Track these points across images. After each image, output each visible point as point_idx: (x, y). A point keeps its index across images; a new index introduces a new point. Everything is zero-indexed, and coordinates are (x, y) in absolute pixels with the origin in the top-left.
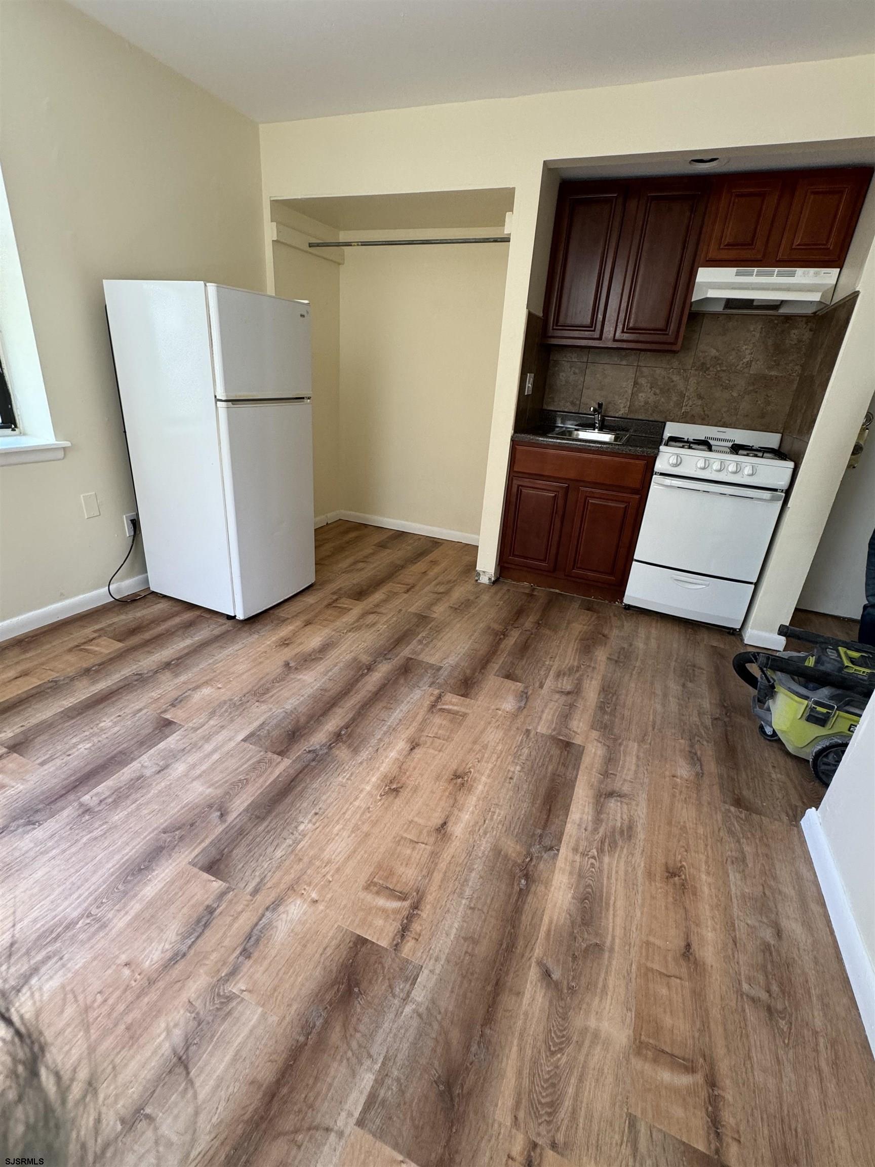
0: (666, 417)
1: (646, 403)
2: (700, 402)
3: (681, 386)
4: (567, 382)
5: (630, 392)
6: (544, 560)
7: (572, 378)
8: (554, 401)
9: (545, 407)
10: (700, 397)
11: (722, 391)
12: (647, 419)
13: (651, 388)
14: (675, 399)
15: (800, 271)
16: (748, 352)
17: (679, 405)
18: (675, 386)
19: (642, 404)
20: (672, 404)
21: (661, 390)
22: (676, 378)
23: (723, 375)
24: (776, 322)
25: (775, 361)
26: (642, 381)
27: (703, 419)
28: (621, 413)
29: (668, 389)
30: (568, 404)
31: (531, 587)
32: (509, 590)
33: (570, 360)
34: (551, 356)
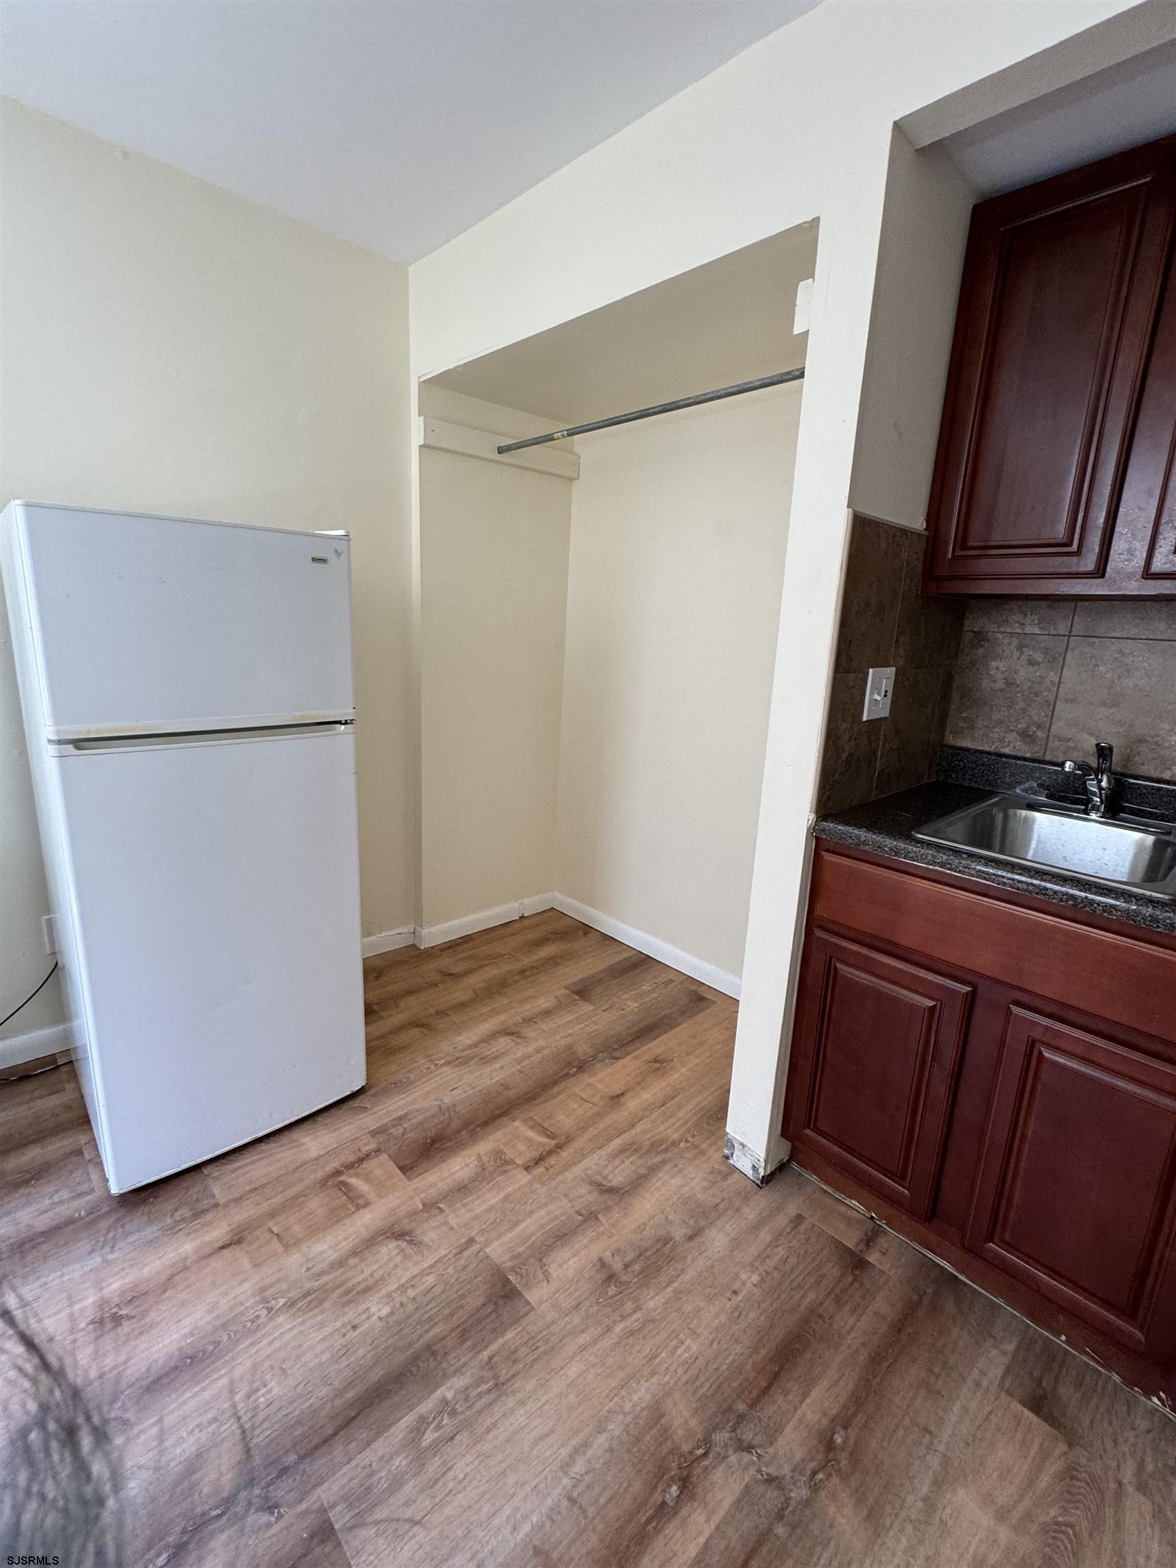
4: (1010, 683)
7: (1024, 674)
8: (972, 727)
9: (951, 740)
30: (1011, 737)
31: (870, 1225)
32: (799, 1219)
33: (1018, 631)
34: (967, 623)
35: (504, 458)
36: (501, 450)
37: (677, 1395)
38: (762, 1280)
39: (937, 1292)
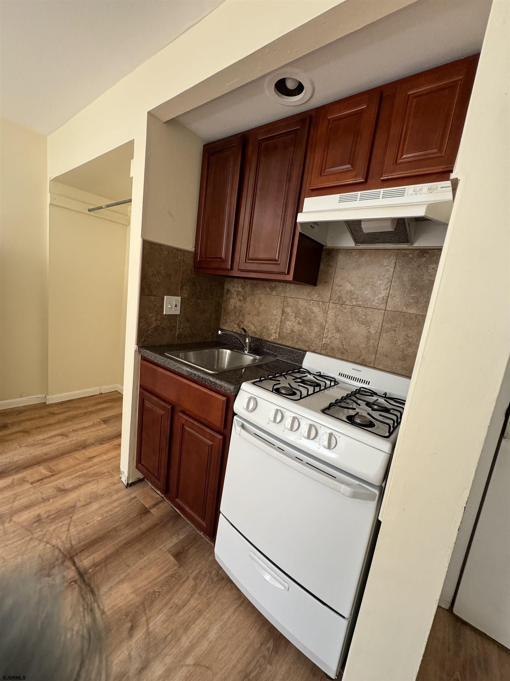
0: (309, 346)
1: (292, 331)
2: (338, 335)
3: (320, 317)
4: (235, 307)
5: (279, 319)
6: (158, 479)
7: (238, 304)
8: (226, 322)
10: (338, 330)
11: (359, 326)
12: (293, 346)
13: (295, 317)
14: (316, 330)
15: (410, 189)
16: (383, 287)
17: (320, 336)
18: (315, 317)
19: (289, 332)
20: (313, 335)
21: (304, 319)
22: (316, 309)
23: (359, 309)
24: (411, 256)
25: (413, 298)
26: (288, 310)
27: (342, 353)
28: (273, 338)
29: (310, 320)
30: (235, 326)
31: (161, 499)
32: (135, 498)
33: (237, 289)
34: (225, 286)
35: (91, 213)
36: (90, 210)
38: (102, 519)
39: (168, 521)
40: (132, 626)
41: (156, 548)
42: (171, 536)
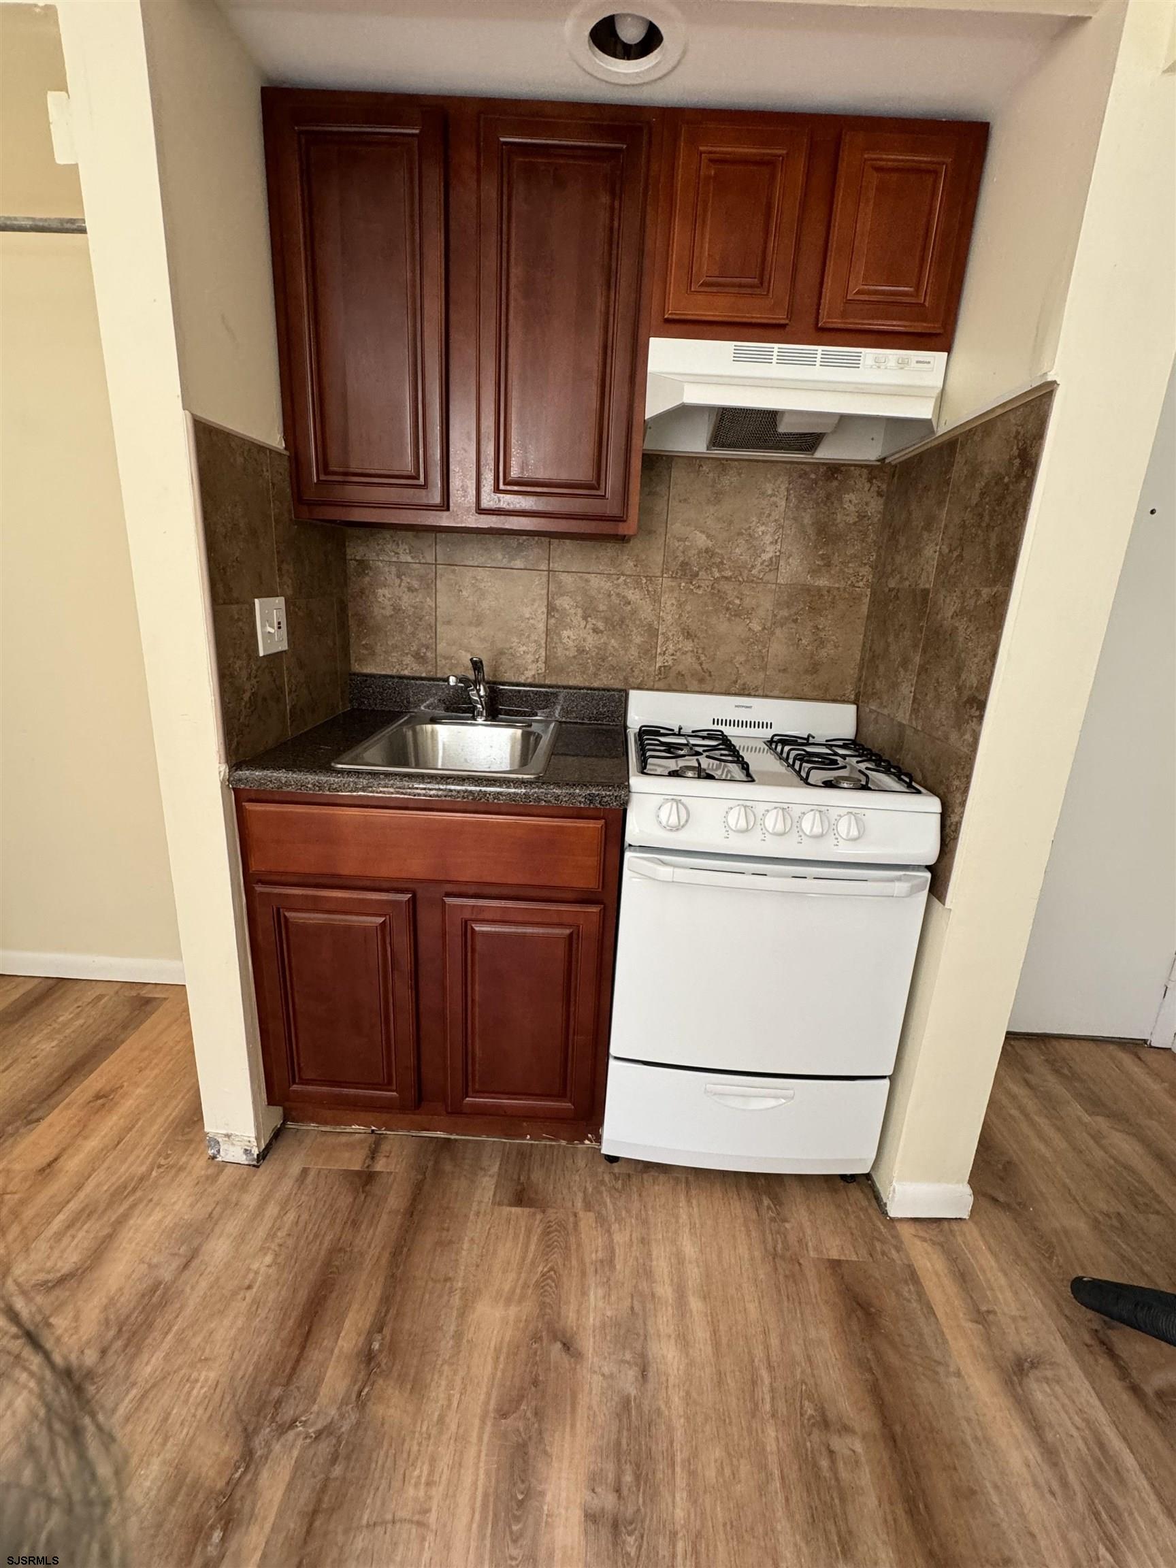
0: (626, 679)
1: (581, 651)
2: (688, 645)
3: (646, 612)
4: (397, 609)
5: (541, 626)
6: (386, 1086)
7: (407, 600)
8: (373, 654)
9: (356, 668)
10: (689, 635)
11: (729, 620)
12: (587, 684)
13: (585, 618)
14: (638, 640)
15: (869, 355)
16: (768, 539)
17: (648, 652)
18: (634, 612)
19: (572, 653)
20: (634, 651)
21: (606, 620)
22: (633, 595)
23: (727, 587)
24: (813, 476)
25: (822, 557)
26: (564, 602)
27: (702, 681)
28: (529, 674)
29: (622, 621)
30: (408, 660)
31: (372, 1138)
32: (305, 1171)
33: (394, 559)
37: (200, 1440)
38: (277, 1255)
39: (436, 1162)
40: (564, 1344)
41: (466, 1216)
42: (473, 1182)
